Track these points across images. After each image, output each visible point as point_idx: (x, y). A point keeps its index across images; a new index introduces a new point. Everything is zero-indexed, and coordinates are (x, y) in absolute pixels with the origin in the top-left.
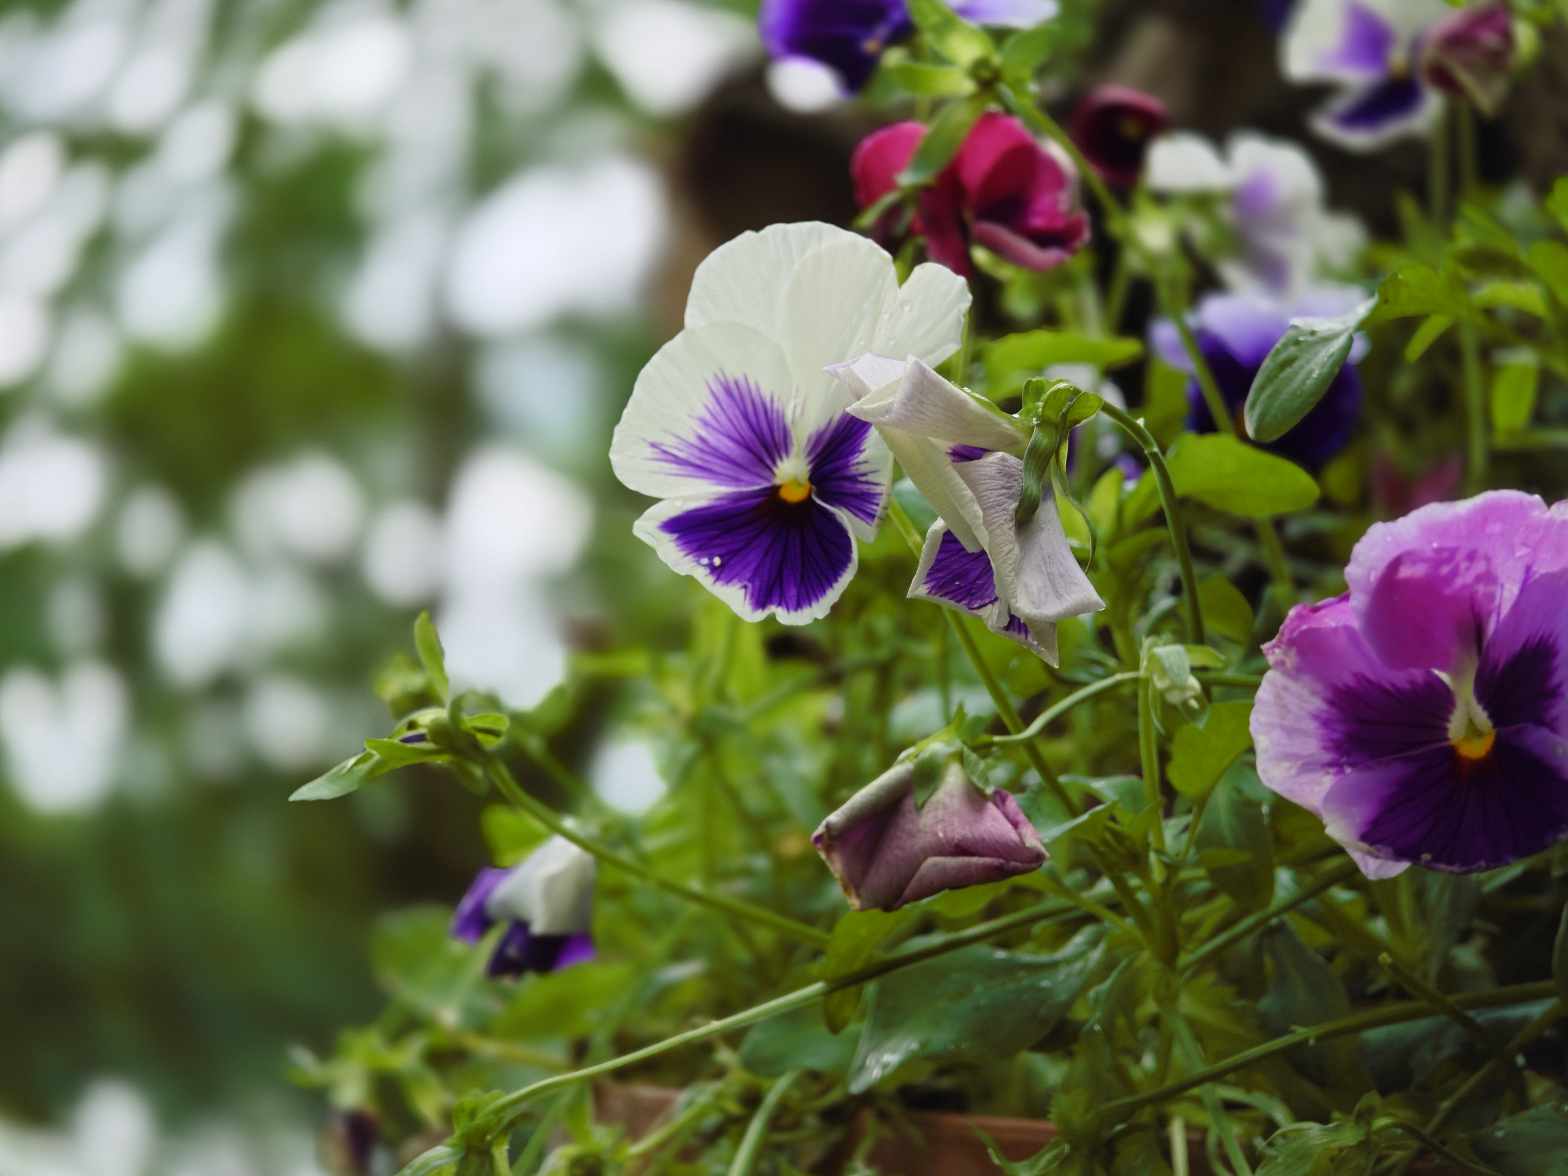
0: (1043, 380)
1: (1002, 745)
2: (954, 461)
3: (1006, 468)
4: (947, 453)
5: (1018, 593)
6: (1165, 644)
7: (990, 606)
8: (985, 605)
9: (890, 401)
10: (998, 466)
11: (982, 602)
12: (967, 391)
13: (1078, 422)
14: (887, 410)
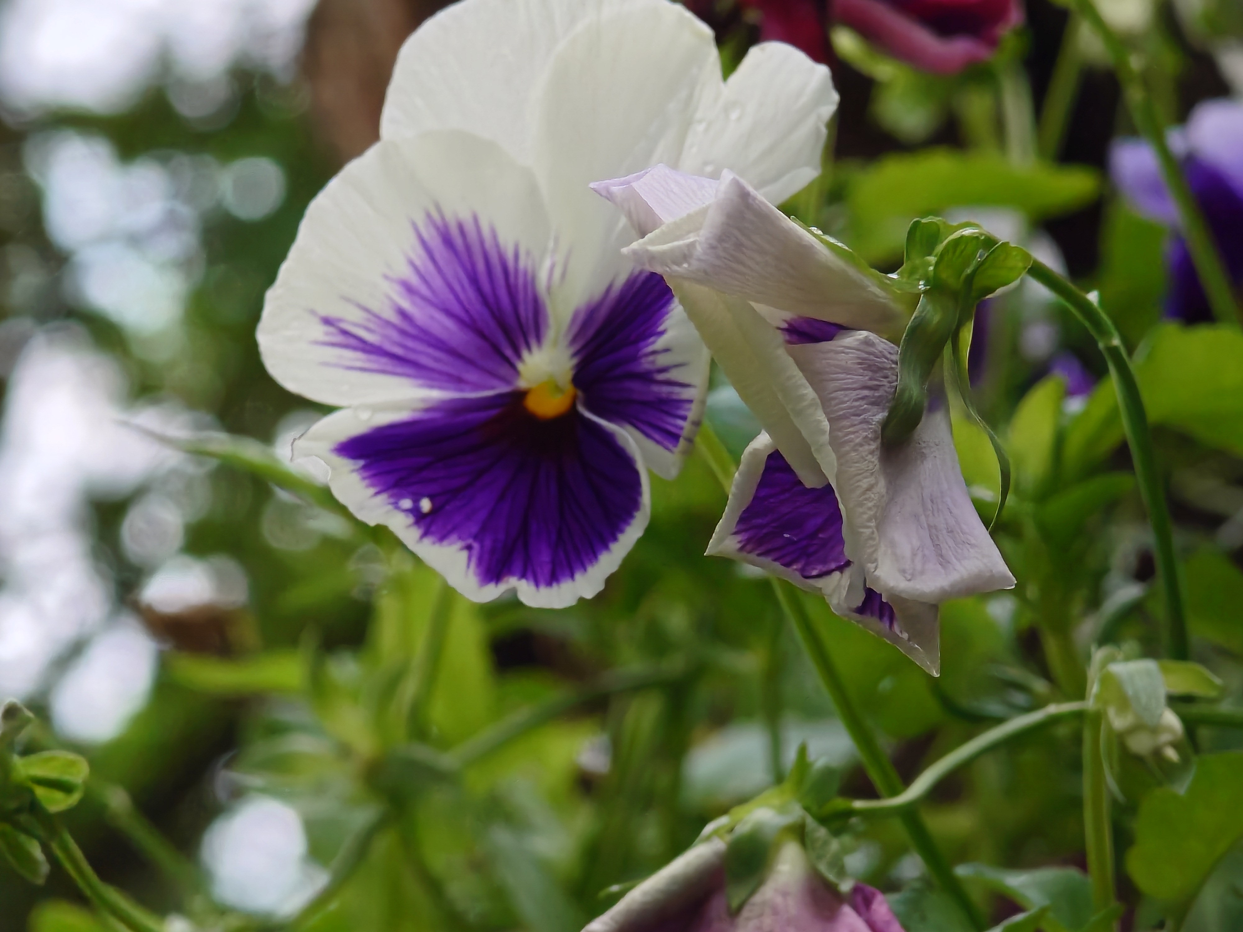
0: (938, 223)
1: (865, 814)
2: (790, 342)
3: (872, 357)
4: (779, 328)
5: (880, 555)
6: (1127, 659)
7: (836, 575)
8: (828, 573)
9: (691, 240)
10: (859, 352)
11: (824, 569)
12: (815, 232)
13: (992, 290)
14: (685, 255)
